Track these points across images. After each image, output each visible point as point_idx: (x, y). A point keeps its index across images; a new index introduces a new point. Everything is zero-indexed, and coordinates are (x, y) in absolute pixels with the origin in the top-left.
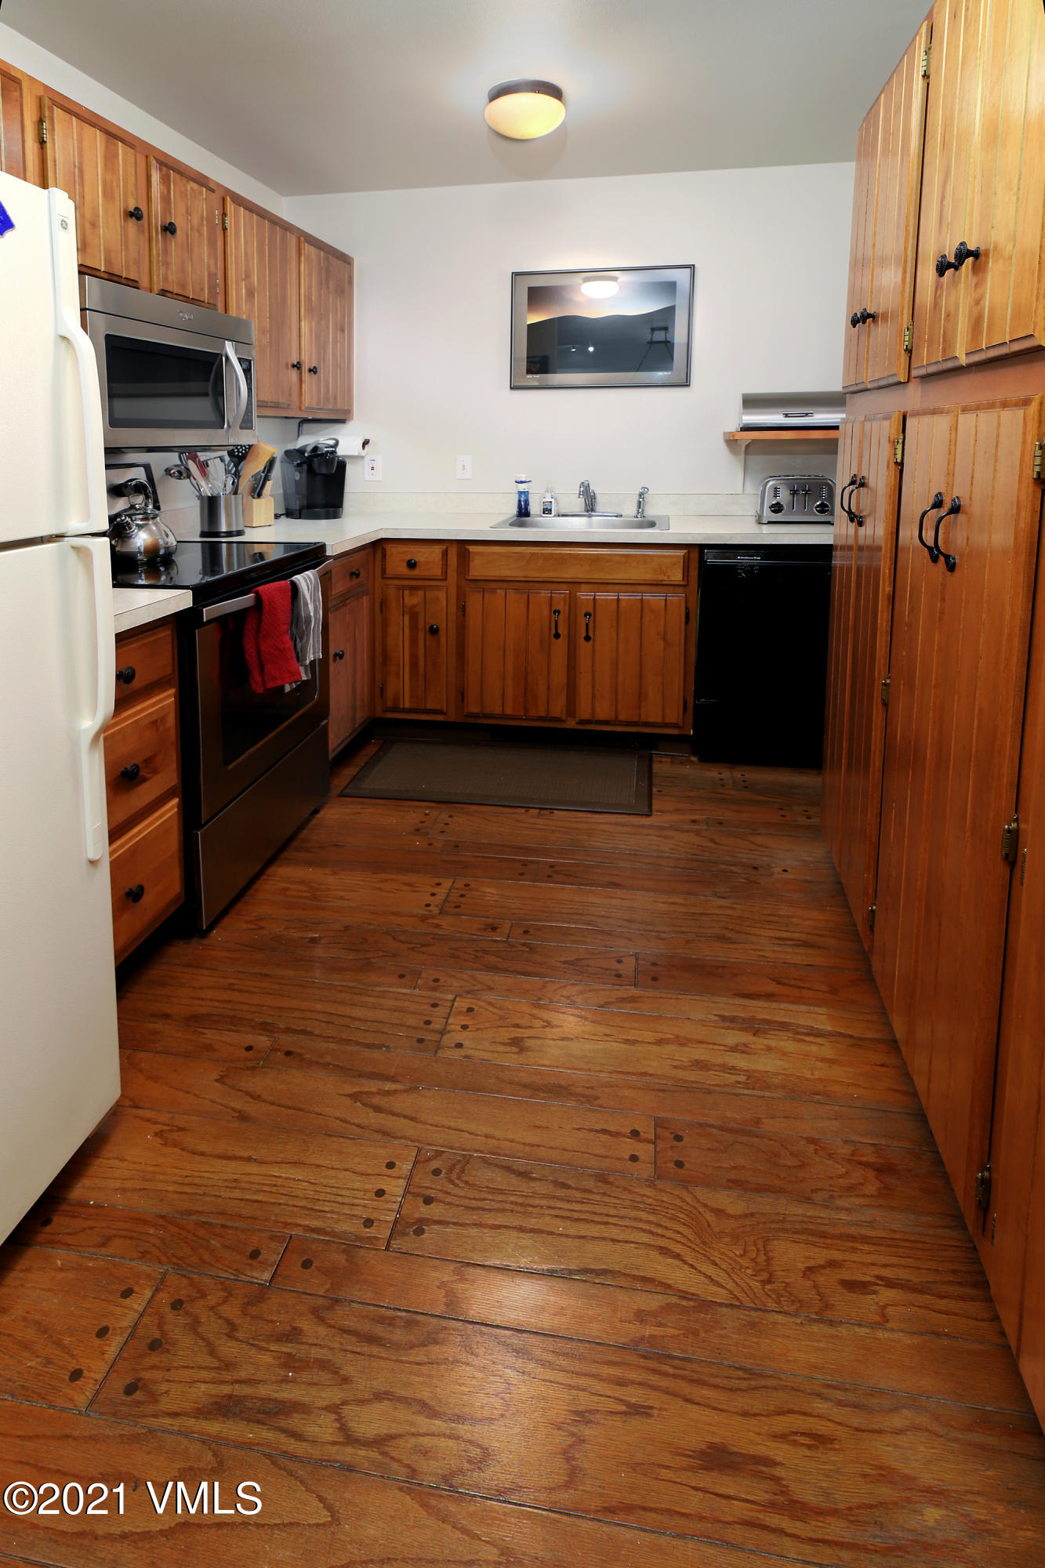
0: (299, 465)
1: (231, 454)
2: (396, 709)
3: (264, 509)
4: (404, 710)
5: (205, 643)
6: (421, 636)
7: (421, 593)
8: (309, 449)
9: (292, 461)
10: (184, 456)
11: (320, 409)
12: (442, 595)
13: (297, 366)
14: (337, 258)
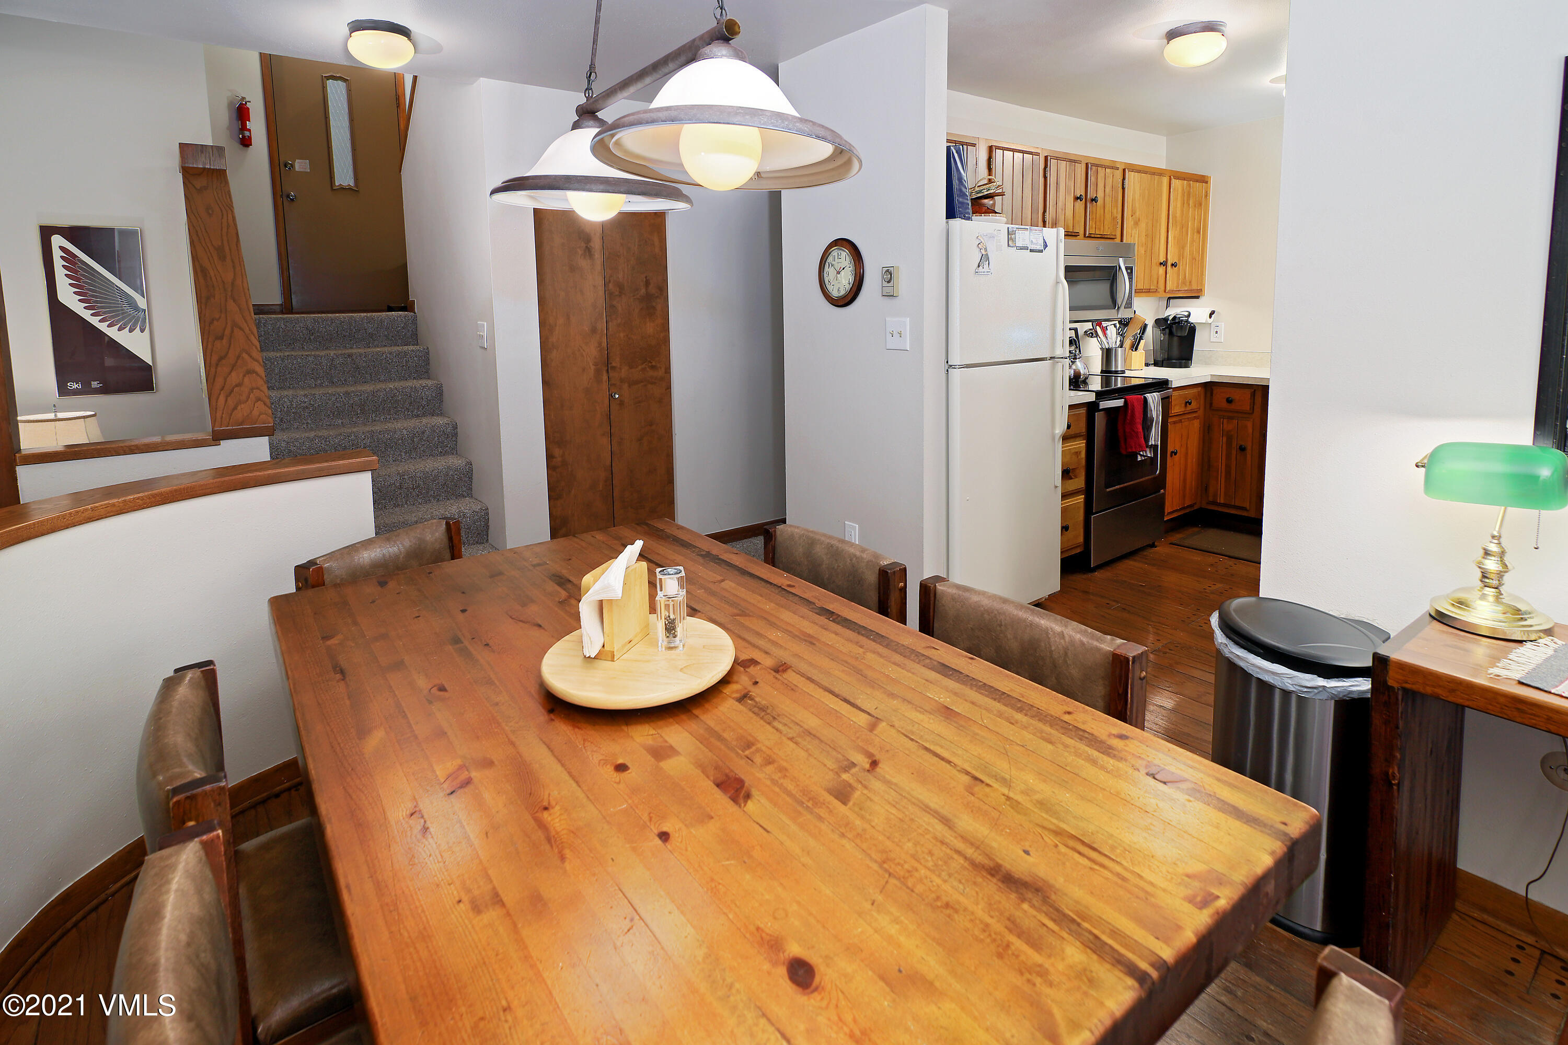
0: (1164, 330)
1: (1120, 322)
2: (1214, 503)
3: (1138, 358)
4: (1219, 505)
5: (1100, 420)
6: (1234, 452)
7: (1235, 422)
8: (1171, 318)
9: (1159, 327)
10: (1095, 324)
11: (1179, 291)
12: (1249, 424)
13: (1164, 264)
14: (1197, 181)
